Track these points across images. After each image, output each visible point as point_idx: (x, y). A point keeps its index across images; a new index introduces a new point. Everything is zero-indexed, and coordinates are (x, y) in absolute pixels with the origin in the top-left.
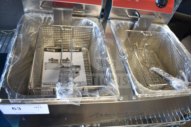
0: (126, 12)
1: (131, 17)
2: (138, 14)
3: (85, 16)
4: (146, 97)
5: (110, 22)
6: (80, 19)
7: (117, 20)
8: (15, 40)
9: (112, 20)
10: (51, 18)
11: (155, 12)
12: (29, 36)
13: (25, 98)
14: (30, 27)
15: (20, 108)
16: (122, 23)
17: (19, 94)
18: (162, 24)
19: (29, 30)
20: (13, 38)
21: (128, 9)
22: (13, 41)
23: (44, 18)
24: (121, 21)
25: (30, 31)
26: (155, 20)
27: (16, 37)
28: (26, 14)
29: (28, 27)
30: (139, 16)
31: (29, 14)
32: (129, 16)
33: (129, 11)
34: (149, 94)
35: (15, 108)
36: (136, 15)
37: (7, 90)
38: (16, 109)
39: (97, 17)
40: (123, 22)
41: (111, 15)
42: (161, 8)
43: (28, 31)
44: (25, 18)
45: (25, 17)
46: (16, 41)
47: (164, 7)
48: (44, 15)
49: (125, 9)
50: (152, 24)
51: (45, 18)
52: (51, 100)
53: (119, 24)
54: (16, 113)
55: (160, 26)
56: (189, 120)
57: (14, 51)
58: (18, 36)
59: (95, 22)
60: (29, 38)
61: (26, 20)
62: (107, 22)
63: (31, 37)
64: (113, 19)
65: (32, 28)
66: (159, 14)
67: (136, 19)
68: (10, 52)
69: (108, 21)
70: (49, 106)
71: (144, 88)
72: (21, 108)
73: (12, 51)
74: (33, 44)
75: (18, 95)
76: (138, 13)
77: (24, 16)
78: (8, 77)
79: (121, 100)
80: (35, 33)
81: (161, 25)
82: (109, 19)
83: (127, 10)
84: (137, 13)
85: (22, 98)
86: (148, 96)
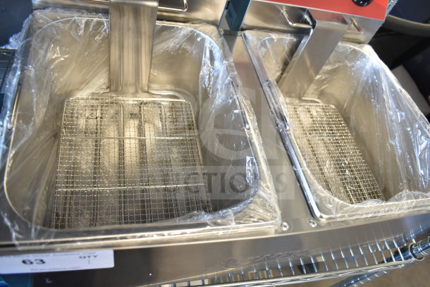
0: (283, 14)
1: (295, 25)
2: (308, 20)
3: (185, 21)
4: (339, 220)
5: (245, 36)
6: (173, 27)
7: (260, 33)
8: (15, 81)
9: (250, 31)
10: (103, 24)
11: (346, 15)
12: (46, 68)
13: (55, 237)
14: (49, 45)
15: (42, 261)
16: (272, 39)
17: (39, 227)
18: (360, 43)
19: (46, 51)
20: (10, 76)
21: (287, 7)
22: (10, 83)
23: (83, 22)
24: (270, 34)
25: (50, 55)
26: (348, 33)
27: (19, 73)
28: (38, 13)
29: (46, 44)
30: (311, 24)
31: (47, 11)
32: (290, 23)
33: (290, 10)
34: (346, 215)
35: (29, 261)
36: (306, 22)
37: (7, 217)
38: (32, 263)
39: (213, 23)
40: (275, 36)
41: (249, 19)
42: (362, 5)
43: (45, 56)
44: (37, 22)
45: (36, 20)
46: (20, 84)
47: (367, 5)
48: (84, 15)
49: (281, 6)
50: (340, 44)
51: (87, 24)
52: (121, 238)
53: (264, 41)
54: (32, 270)
55: (356, 47)
56: (413, 259)
57: (16, 111)
58: (22, 70)
59: (210, 37)
60: (48, 74)
61: (40, 28)
62: (236, 35)
63: (52, 70)
64: (251, 28)
65: (55, 47)
66: (354, 21)
67: (306, 32)
68: (6, 113)
69: (239, 34)
70: (116, 252)
71: (334, 200)
72: (44, 261)
73: (11, 112)
74: (55, 87)
75: (36, 229)
76: (311, 17)
77: (33, 16)
78: (5, 182)
79: (285, 229)
80: (62, 59)
81: (358, 45)
82: (243, 30)
83: (284, 8)
84: (306, 17)
85: (49, 237)
86: (343, 219)
